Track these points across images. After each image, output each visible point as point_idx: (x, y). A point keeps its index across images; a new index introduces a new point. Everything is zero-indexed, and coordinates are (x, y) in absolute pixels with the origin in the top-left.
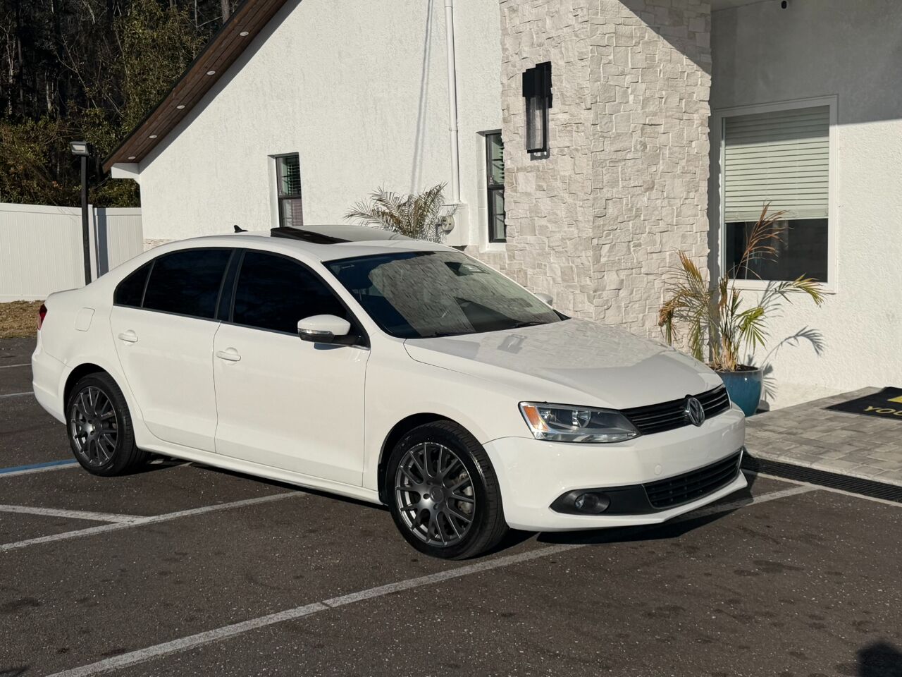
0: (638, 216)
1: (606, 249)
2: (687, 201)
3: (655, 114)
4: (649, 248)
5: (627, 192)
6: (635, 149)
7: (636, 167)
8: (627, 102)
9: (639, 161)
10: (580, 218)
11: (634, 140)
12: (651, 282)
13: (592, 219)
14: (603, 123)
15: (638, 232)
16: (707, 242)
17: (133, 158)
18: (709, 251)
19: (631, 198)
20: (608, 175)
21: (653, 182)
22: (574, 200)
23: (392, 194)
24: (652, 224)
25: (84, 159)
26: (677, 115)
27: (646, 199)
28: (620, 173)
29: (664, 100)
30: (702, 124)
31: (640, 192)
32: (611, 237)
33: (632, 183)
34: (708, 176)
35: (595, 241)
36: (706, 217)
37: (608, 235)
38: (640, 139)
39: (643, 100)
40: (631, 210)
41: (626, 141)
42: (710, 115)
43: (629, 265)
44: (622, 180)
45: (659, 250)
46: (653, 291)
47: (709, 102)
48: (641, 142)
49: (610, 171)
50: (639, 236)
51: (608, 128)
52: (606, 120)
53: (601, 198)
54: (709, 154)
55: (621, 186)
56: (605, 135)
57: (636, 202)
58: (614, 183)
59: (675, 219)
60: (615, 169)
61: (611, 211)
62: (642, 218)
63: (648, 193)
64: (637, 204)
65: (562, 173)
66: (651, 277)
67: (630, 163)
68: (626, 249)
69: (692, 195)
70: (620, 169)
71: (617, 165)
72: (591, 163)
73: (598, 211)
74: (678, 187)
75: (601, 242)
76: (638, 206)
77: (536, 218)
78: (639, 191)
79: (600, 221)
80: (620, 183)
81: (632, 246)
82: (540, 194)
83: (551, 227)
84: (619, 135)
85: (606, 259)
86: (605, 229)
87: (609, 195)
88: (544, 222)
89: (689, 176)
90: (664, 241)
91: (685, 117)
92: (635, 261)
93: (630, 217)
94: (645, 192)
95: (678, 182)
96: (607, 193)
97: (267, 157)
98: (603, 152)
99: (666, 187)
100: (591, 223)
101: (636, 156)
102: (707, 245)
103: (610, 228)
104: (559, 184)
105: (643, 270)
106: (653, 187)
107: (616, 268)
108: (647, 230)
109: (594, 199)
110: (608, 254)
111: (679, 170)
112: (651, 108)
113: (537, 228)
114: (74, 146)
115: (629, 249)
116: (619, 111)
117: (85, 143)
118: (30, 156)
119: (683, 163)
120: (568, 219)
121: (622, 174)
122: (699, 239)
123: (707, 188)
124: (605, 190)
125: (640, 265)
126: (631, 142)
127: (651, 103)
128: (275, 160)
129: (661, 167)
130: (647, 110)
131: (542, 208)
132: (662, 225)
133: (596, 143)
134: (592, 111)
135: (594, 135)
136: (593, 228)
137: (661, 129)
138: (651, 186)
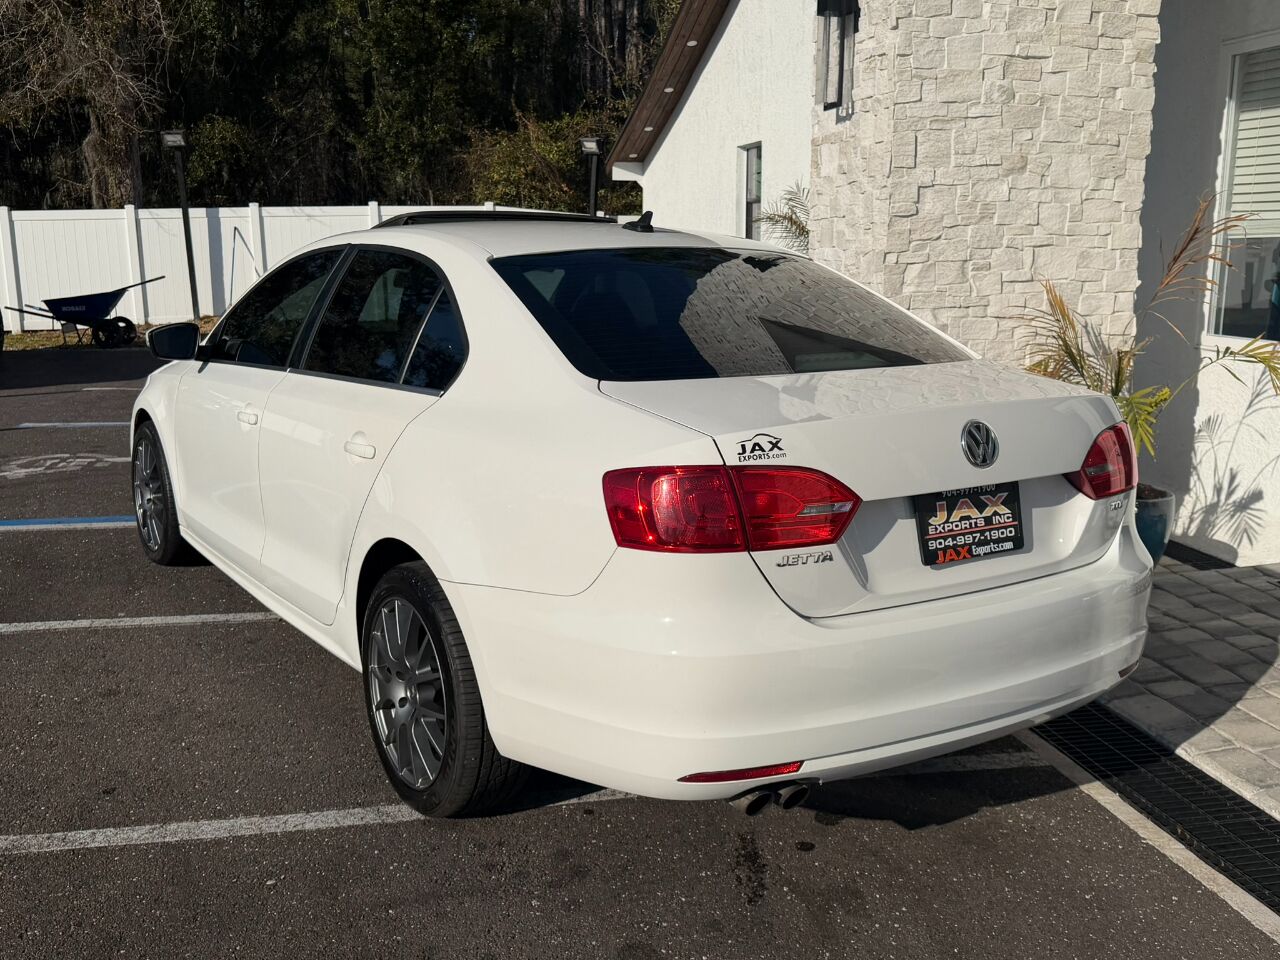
0: (986, 214)
1: (913, 272)
2: (1097, 195)
3: (1036, 38)
4: (1005, 273)
5: (965, 175)
6: (989, 98)
7: (988, 131)
8: (978, 17)
9: (996, 121)
10: (876, 219)
11: (987, 82)
12: (1005, 331)
13: (888, 220)
14: (922, 53)
15: (983, 245)
16: (1135, 266)
17: (635, 156)
18: (1139, 282)
19: (974, 185)
20: (926, 145)
21: (1024, 160)
22: (873, 187)
23: (806, 191)
24: (1016, 231)
25: (595, 158)
26: (1084, 41)
27: (1005, 188)
28: (952, 142)
29: (1056, 13)
30: (1138, 58)
31: (996, 176)
32: (927, 251)
33: (978, 160)
34: (1148, 152)
35: (892, 258)
36: (1136, 223)
37: (922, 247)
38: (998, 83)
39: (1012, 14)
40: (972, 205)
41: (968, 84)
42: (1158, 42)
43: (960, 301)
44: (957, 153)
45: (1028, 277)
46: (1008, 347)
47: (1161, 18)
48: (1001, 86)
49: (931, 137)
50: (986, 252)
51: (932, 60)
52: (928, 46)
53: (909, 184)
54: (1154, 111)
55: (953, 164)
56: (925, 73)
57: (984, 191)
58: (940, 158)
59: (1067, 224)
60: (943, 134)
61: (930, 205)
62: (995, 221)
63: (1010, 178)
64: (986, 196)
65: (863, 144)
66: (1007, 324)
67: (975, 124)
68: (955, 273)
69: (1108, 183)
70: (953, 135)
71: (948, 126)
72: (892, 122)
73: (903, 204)
74: (1080, 171)
75: (903, 259)
76: (988, 200)
77: (835, 219)
78: (991, 172)
79: (906, 224)
80: (953, 157)
81: (971, 268)
82: (841, 180)
83: (849, 234)
84: (954, 74)
85: (912, 289)
86: (913, 237)
87: (927, 180)
88: (841, 225)
89: (1103, 151)
90: (1040, 261)
91: (1103, 43)
92: (974, 294)
93: (969, 218)
94: (1007, 176)
95: (1079, 160)
96: (922, 175)
97: (736, 150)
98: (918, 104)
99: (1052, 168)
100: (886, 228)
101: (988, 112)
102: (1135, 273)
103: (925, 236)
104: (858, 162)
105: (990, 311)
106: (1023, 168)
107: (933, 305)
108: (1005, 242)
109: (895, 185)
110: (916, 281)
111: (1082, 137)
112: (1029, 27)
113: (835, 235)
114: (585, 143)
115: (964, 273)
116: (957, 32)
117: (595, 139)
118: (553, 157)
119: (1092, 126)
120: (866, 220)
121: (957, 143)
122: (1118, 262)
123: (1143, 173)
124: (918, 171)
125: (984, 302)
126: (981, 86)
127: (1029, 18)
128: (745, 153)
129: (1043, 133)
130: (1019, 31)
131: (842, 204)
132: (1039, 234)
133: (906, 88)
134: (899, 32)
135: (902, 73)
136: (890, 235)
137: (1048, 66)
138: (1019, 166)
